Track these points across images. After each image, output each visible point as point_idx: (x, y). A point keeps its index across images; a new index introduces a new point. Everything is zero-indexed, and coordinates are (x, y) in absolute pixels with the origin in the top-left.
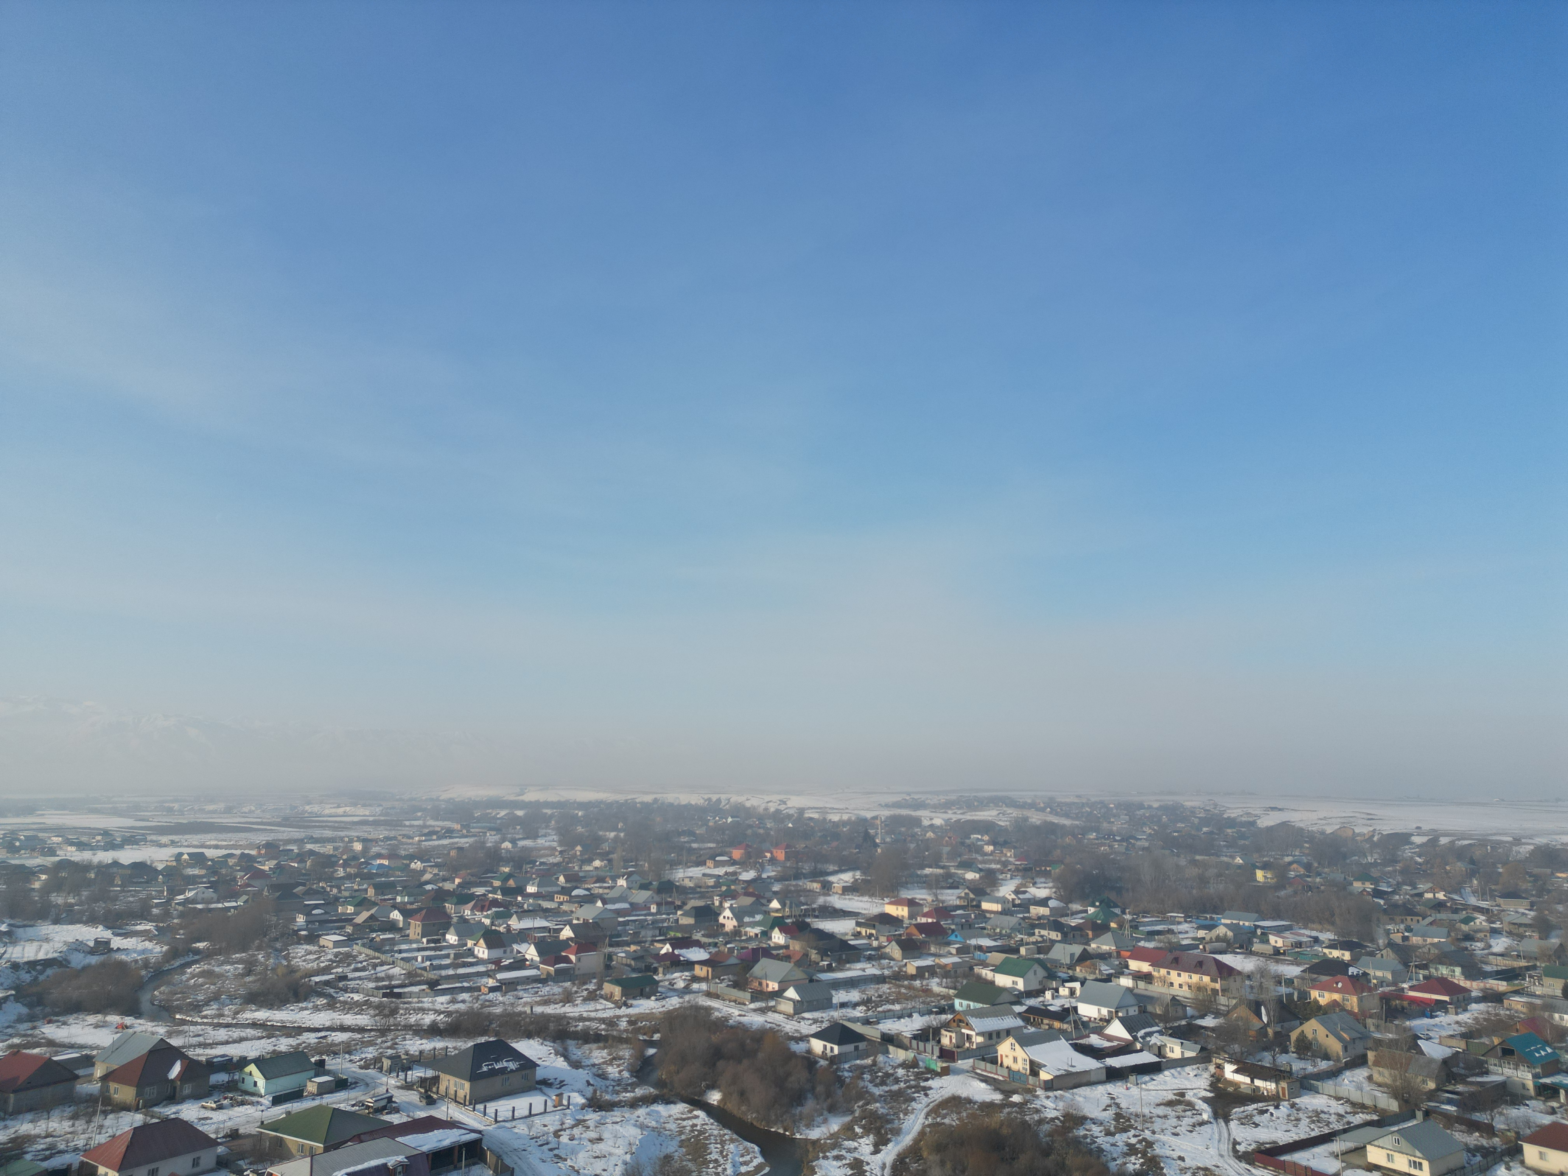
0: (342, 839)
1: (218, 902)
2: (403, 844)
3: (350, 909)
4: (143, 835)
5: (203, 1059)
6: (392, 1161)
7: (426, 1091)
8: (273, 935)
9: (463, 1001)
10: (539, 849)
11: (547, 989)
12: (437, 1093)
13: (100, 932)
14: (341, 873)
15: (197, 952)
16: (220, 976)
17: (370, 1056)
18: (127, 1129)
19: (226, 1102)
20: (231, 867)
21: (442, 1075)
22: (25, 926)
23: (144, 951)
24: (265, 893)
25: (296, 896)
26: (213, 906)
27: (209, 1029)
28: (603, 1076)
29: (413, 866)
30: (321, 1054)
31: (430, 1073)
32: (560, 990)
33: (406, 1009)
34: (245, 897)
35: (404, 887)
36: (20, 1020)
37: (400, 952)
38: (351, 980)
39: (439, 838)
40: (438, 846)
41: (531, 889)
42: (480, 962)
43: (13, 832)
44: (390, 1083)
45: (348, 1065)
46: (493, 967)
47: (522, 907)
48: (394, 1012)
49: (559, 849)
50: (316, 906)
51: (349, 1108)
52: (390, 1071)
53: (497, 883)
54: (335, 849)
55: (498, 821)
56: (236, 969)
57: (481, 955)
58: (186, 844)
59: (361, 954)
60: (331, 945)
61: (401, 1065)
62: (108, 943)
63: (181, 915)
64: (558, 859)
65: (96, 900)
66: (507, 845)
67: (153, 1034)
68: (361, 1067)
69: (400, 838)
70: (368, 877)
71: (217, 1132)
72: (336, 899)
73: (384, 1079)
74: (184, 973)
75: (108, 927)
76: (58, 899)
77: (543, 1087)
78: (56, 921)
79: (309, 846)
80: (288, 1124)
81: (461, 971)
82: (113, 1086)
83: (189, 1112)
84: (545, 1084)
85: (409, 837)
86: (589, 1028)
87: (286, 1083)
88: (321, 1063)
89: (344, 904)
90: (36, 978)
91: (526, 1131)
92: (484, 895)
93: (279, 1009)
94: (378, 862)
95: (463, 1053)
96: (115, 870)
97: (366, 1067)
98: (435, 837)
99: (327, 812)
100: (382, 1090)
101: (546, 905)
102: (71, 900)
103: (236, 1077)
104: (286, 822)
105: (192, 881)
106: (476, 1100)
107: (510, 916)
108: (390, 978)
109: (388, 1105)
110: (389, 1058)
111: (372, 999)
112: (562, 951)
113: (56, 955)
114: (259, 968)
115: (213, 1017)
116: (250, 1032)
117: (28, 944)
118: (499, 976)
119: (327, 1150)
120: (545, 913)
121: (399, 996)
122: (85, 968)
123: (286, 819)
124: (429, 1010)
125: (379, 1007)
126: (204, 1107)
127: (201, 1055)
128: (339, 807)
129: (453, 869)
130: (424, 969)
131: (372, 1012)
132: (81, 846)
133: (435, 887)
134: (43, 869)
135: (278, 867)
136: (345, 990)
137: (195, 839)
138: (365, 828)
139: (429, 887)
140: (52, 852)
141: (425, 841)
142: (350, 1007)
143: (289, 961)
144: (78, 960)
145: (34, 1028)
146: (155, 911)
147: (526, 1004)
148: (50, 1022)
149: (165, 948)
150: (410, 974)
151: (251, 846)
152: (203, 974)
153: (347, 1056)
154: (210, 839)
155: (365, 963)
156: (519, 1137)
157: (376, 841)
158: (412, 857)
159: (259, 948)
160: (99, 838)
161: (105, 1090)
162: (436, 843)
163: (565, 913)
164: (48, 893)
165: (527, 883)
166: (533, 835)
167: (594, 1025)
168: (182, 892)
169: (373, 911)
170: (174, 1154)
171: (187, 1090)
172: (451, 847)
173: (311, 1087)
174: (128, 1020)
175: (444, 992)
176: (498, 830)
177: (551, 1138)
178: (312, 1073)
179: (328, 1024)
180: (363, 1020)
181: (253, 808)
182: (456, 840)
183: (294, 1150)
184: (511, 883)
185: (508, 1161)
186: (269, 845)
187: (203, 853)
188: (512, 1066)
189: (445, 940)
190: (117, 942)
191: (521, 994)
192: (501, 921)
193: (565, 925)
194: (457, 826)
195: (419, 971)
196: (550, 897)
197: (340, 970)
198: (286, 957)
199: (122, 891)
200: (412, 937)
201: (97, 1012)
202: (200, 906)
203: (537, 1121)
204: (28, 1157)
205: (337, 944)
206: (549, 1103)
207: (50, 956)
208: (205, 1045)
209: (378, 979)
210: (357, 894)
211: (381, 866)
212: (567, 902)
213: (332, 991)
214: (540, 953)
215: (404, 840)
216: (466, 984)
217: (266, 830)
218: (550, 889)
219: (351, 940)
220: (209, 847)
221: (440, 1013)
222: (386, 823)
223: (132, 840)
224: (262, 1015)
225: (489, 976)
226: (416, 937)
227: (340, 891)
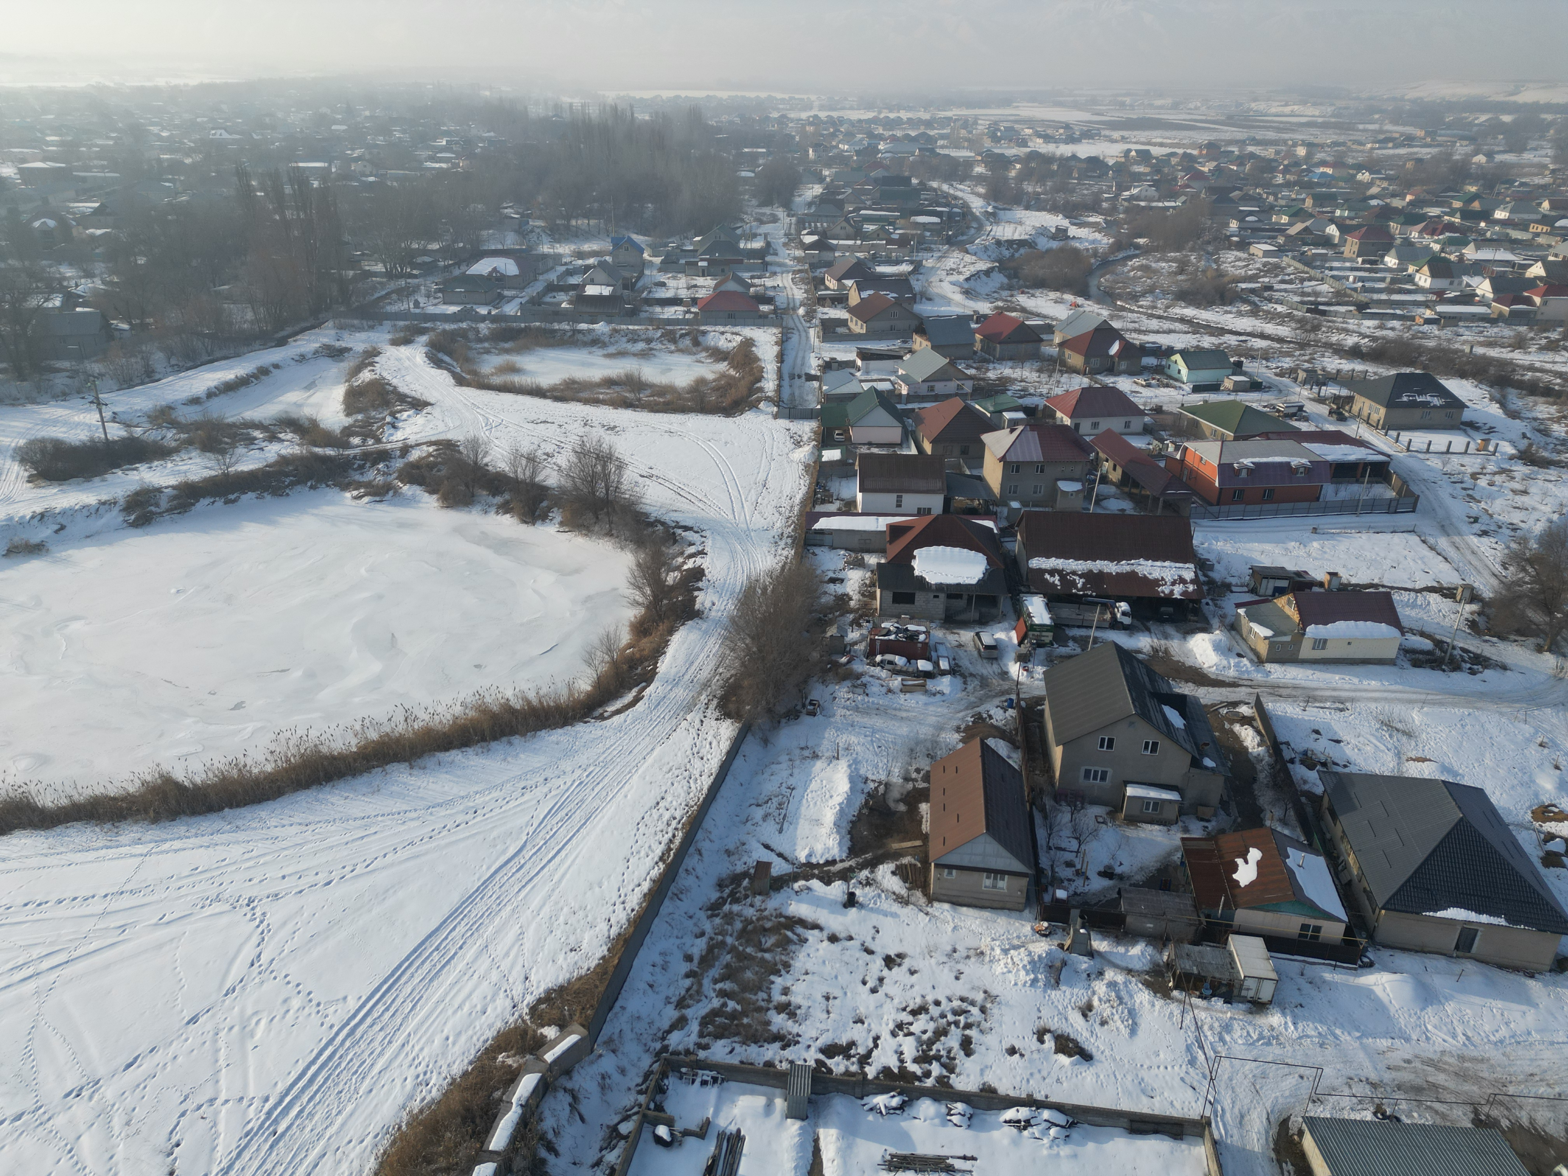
0: (1285, 142)
1: (1159, 201)
2: (1352, 151)
3: (1285, 219)
4: (1098, 129)
5: (1137, 342)
6: (1295, 461)
7: (1338, 408)
8: (1206, 238)
9: (1393, 329)
10: (1521, 166)
11: (1496, 330)
12: (1350, 412)
13: (1060, 221)
14: (1280, 179)
15: (1137, 247)
16: (1156, 272)
17: (1286, 366)
18: (1077, 387)
19: (1153, 382)
20: (1173, 167)
21: (1357, 397)
22: (1004, 209)
23: (1094, 241)
24: (1203, 196)
25: (1232, 200)
26: (1154, 204)
27: (1144, 317)
28: (1545, 432)
29: (1360, 177)
30: (1240, 356)
31: (1344, 392)
32: (1512, 333)
33: (1329, 327)
34: (1183, 198)
35: (1346, 201)
36: (1002, 288)
37: (1331, 269)
38: (1277, 291)
39: (1396, 147)
40: (1394, 156)
41: (1500, 214)
42: (1420, 290)
43: (996, 123)
44: (1302, 394)
45: (1264, 370)
46: (1434, 298)
47: (1484, 234)
48: (1316, 328)
49: (1551, 167)
50: (1251, 213)
51: (1260, 408)
52: (1304, 383)
53: (1457, 204)
54: (1277, 153)
55: (1475, 129)
56: (1170, 267)
57: (1422, 283)
58: (1134, 140)
59: (1290, 266)
60: (1261, 254)
61: (1316, 379)
62: (1066, 231)
63: (1127, 211)
64: (1548, 180)
65: (1058, 191)
66: (1481, 159)
67: (1098, 314)
68: (1276, 375)
69: (1349, 144)
70: (1307, 186)
71: (1145, 404)
72: (1272, 207)
73: (1298, 389)
74: (1126, 265)
75: (1066, 217)
76: (1029, 188)
77: (1468, 429)
78: (1027, 208)
79: (1250, 149)
80: (1205, 410)
81: (1396, 297)
82: (1067, 352)
83: (1124, 384)
84: (1472, 426)
85: (1361, 144)
86: (1539, 380)
87: (1206, 376)
88: (1239, 364)
89: (1278, 213)
90: (1013, 255)
91: (1440, 466)
92: (1439, 217)
93: (1205, 309)
94: (1322, 170)
95: (1383, 380)
96: (1073, 163)
97: (1281, 375)
98: (1390, 145)
99: (1273, 110)
100: (1294, 398)
101: (1516, 234)
102: (1039, 190)
103: (1164, 363)
104: (1230, 121)
105: (1137, 178)
106: (1388, 426)
107: (1466, 244)
108: (1316, 294)
109: (1299, 412)
110: (1305, 370)
111: (1295, 312)
112: (1525, 291)
113: (1027, 237)
114: (1191, 269)
115: (1148, 308)
116: (1178, 326)
117: (1007, 225)
118: (1440, 308)
119: (1236, 439)
120: (1513, 244)
121: (1324, 313)
122: (1049, 251)
123: (1230, 117)
124: (1354, 332)
125: (1302, 322)
126: (1135, 382)
127: (1137, 339)
128: (1286, 105)
129: (1405, 183)
130: (1355, 290)
131: (1294, 325)
132: (1047, 138)
133: (1381, 203)
134: (1018, 160)
135: (1218, 170)
136: (1270, 300)
137: (1143, 135)
138: (1313, 131)
139: (1374, 202)
140: (1024, 143)
141: (1378, 149)
142: (1272, 317)
143: (1219, 266)
144: (1044, 244)
145: (1012, 296)
146: (1105, 205)
147: (1465, 342)
148: (1023, 293)
149: (1111, 240)
150: (1338, 293)
151: (1193, 145)
152: (1143, 268)
153: (1264, 362)
154: (1156, 136)
155: (1292, 276)
156: (1431, 469)
157: (1322, 146)
158: (1359, 167)
159: (1192, 250)
160: (1061, 131)
161: (1061, 354)
162: (1391, 152)
163: (1540, 247)
164: (1022, 181)
165: (1497, 207)
166: (1518, 147)
167: (1547, 378)
168: (1128, 189)
169: (1308, 223)
170: (1110, 415)
171: (1123, 366)
172: (1409, 157)
173: (1228, 384)
174: (1080, 300)
175: (1373, 316)
176: (1472, 139)
177: (1467, 478)
178: (1230, 371)
179: (1249, 330)
180: (1284, 331)
181: (1199, 104)
182: (1415, 150)
183: (1208, 433)
184: (1476, 205)
185: (1414, 488)
186: (1211, 146)
187: (1148, 151)
188: (1436, 401)
189: (1382, 262)
190: (1073, 231)
191: (1461, 330)
192: (1453, 248)
193: (1537, 261)
194: (1420, 133)
195: (1349, 292)
196: (1524, 226)
197: (1267, 280)
198: (1216, 261)
199: (1079, 184)
200: (1347, 254)
201: (1056, 289)
202: (1143, 204)
203: (1455, 459)
204: (1010, 393)
205: (1267, 254)
206: (1472, 446)
207: (1023, 237)
208: (1139, 331)
209: (1303, 294)
210: (1294, 203)
211: (1324, 174)
212: (1546, 233)
213: (1256, 299)
214: (1495, 289)
215: (1354, 147)
216: (1398, 312)
217: (1209, 128)
218: (1526, 216)
219: (1281, 251)
220: (1155, 145)
221: (1365, 336)
222: (1337, 126)
223: (1089, 134)
224: (1190, 312)
225: (1428, 307)
226: (1351, 255)
227: (1276, 199)
